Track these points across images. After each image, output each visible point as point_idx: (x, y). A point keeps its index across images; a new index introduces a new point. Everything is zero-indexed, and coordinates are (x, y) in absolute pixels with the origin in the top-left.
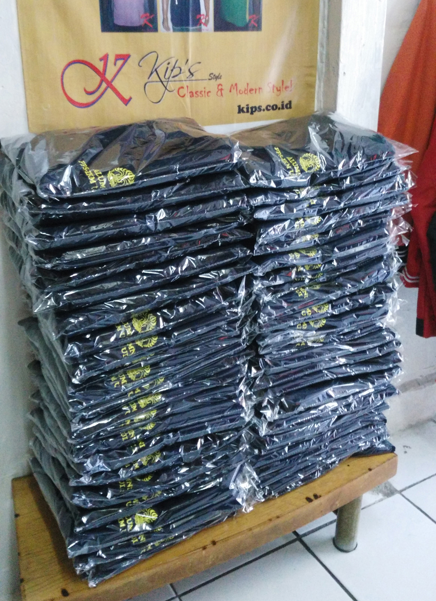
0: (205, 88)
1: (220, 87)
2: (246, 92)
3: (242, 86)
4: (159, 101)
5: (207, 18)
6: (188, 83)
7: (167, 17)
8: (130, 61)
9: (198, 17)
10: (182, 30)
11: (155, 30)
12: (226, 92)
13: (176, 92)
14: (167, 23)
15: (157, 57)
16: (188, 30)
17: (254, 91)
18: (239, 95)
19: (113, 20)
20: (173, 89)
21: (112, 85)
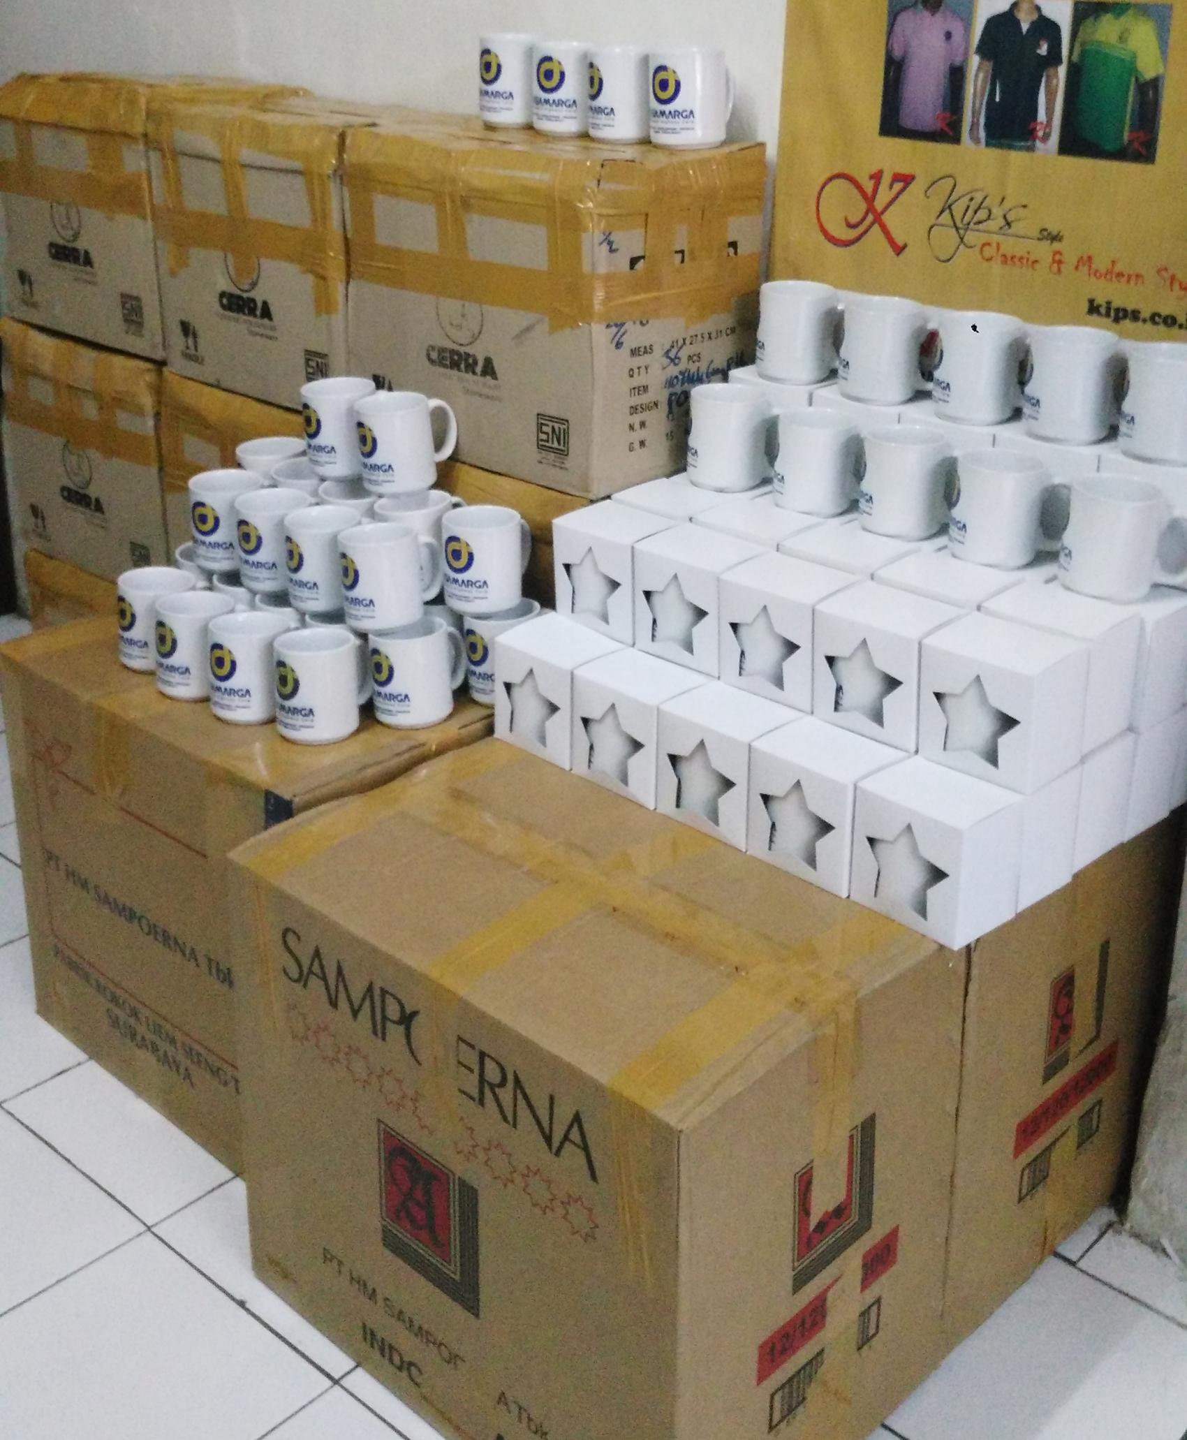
0: (1028, 253)
1: (1057, 257)
2: (1108, 277)
3: (1101, 264)
4: (949, 260)
5: (1047, 130)
6: (1000, 238)
7: (978, 124)
8: (913, 186)
9: (1032, 126)
10: (1001, 146)
11: (956, 140)
12: (1068, 268)
13: (977, 249)
14: (978, 133)
15: (955, 186)
16: (1010, 147)
17: (1124, 280)
18: (1093, 279)
19: (898, 120)
20: (972, 245)
21: (881, 220)
